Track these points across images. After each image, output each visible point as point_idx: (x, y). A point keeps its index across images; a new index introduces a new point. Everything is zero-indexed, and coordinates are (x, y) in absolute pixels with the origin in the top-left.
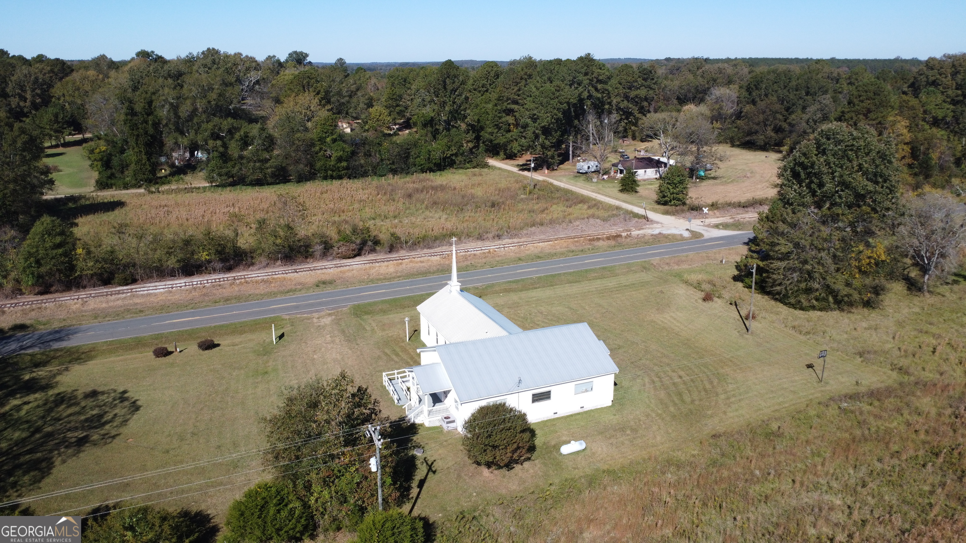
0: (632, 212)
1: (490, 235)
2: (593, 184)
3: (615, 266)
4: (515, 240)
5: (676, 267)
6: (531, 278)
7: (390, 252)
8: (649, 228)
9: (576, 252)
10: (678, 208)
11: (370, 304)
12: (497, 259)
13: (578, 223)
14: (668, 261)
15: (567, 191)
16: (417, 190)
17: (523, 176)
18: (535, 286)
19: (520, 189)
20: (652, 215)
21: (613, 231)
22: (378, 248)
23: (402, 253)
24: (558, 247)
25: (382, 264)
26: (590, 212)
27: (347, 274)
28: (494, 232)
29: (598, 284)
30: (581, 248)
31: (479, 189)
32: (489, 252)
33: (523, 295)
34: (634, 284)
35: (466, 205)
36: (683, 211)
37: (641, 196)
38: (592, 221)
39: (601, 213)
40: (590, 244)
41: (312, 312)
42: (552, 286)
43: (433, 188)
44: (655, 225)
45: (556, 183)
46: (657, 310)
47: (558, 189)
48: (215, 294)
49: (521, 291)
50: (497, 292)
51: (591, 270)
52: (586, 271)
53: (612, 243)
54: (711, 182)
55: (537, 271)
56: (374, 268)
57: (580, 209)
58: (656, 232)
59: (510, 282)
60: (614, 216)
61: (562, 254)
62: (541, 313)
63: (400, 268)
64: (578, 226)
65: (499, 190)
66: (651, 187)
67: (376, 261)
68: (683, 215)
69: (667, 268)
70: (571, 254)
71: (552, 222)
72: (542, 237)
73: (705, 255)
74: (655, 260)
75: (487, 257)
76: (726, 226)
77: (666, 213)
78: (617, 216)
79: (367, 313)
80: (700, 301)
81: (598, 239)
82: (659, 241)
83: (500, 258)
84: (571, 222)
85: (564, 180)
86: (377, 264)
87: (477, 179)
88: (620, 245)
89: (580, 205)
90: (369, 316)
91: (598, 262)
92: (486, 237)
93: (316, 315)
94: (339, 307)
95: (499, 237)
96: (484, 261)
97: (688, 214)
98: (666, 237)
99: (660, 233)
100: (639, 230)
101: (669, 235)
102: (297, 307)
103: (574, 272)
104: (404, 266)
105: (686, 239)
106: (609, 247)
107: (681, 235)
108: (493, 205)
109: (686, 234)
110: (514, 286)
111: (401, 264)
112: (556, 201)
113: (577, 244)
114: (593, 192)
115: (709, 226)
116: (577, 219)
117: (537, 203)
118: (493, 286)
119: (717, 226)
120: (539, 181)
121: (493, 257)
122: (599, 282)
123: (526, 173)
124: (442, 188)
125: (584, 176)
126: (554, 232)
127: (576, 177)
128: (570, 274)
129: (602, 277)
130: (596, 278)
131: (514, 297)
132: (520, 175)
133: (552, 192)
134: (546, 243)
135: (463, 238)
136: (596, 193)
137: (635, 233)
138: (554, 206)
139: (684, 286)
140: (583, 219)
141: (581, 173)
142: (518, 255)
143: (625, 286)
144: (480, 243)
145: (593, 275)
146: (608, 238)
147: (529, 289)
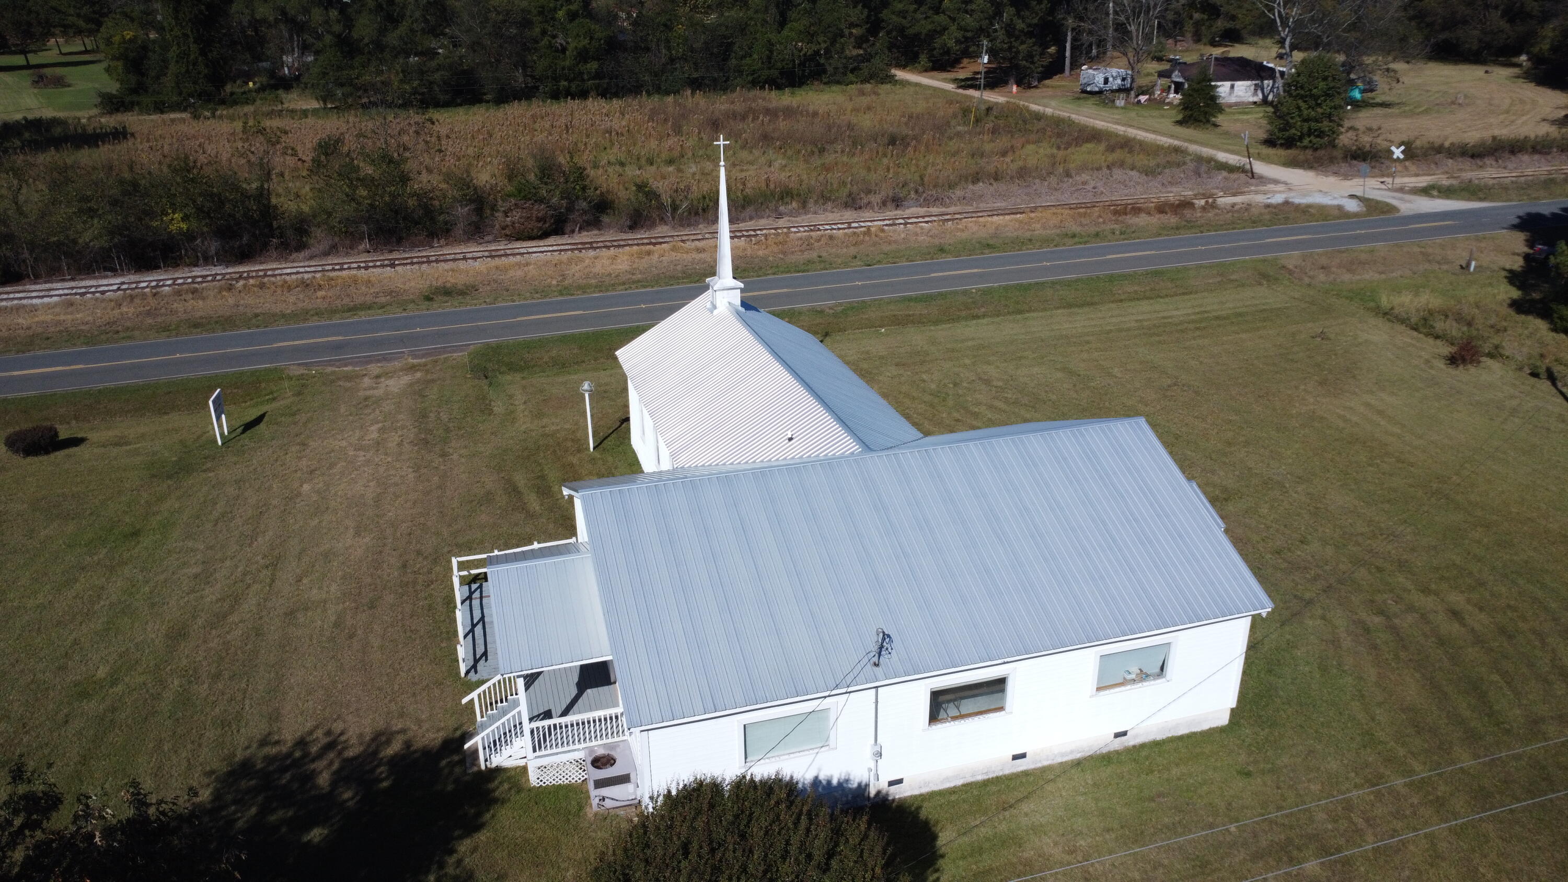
0: (1210, 160)
1: (875, 199)
2: (1115, 111)
3: (1186, 269)
4: (934, 210)
5: (1347, 277)
6: (965, 292)
7: (633, 227)
8: (1257, 192)
9: (1081, 236)
10: (1321, 153)
11: (529, 346)
12: (886, 248)
13: (1085, 177)
14: (1324, 261)
15: (1058, 122)
16: (734, 115)
17: (967, 96)
18: (975, 312)
19: (955, 116)
20: (1260, 168)
21: (1172, 195)
22: (605, 219)
23: (662, 230)
24: (1038, 226)
25: (605, 252)
26: (1112, 157)
27: (511, 273)
28: (886, 191)
29: (1146, 311)
30: (1093, 230)
31: (867, 116)
32: (868, 231)
33: (942, 332)
34: (1241, 315)
35: (832, 142)
36: (1332, 160)
37: (1226, 133)
38: (1118, 173)
39: (1141, 160)
40: (1117, 222)
41: (369, 360)
42: (1020, 312)
43: (767, 111)
44: (1271, 187)
45: (1034, 107)
46: (1322, 383)
47: (1038, 117)
48: (173, 312)
49: (936, 322)
50: (872, 325)
51: (1125, 277)
52: (1111, 279)
53: (1173, 220)
54: (1378, 111)
55: (981, 276)
56: (582, 260)
57: (1089, 153)
58: (1278, 199)
59: (910, 299)
60: (1169, 164)
61: (1046, 241)
62: (987, 382)
63: (643, 263)
64: (1084, 183)
65: (910, 117)
66: (1245, 117)
67: (592, 246)
68: (1335, 168)
69: (1322, 277)
70: (1070, 241)
71: (1023, 174)
72: (1000, 204)
73: (1416, 249)
74: (1291, 259)
75: (863, 242)
76: (1447, 192)
77: (1293, 163)
78: (1178, 165)
79: (513, 368)
80: (1441, 364)
81: (1137, 210)
82: (1287, 219)
83: (894, 247)
84: (1068, 174)
85: (1053, 103)
86: (592, 253)
87: (865, 101)
88: (1190, 225)
89: (1090, 146)
90: (518, 376)
91: (1140, 258)
92: (865, 201)
93: (374, 369)
94: (444, 350)
95: (897, 202)
96: (853, 250)
97: (1344, 167)
98: (1305, 211)
99: (1287, 203)
100: (1234, 195)
101: (1309, 206)
102: (338, 347)
103: (1077, 280)
104: (655, 257)
105: (1356, 215)
106: (1164, 228)
107: (1340, 208)
108: (892, 141)
109: (1352, 206)
110: (918, 309)
111: (649, 253)
112: (1033, 137)
113: (1084, 221)
114: (1118, 124)
115: (1401, 190)
116: (1083, 168)
117: (992, 141)
118: (863, 306)
119: (1425, 191)
120: (997, 103)
121: (874, 244)
122: (1145, 306)
123: (971, 92)
124: (789, 112)
125: (1097, 98)
126: (1027, 194)
127: (1079, 99)
128: (1068, 284)
129: (1154, 295)
130: (1136, 298)
131: (917, 337)
132: (958, 94)
133: (1025, 122)
134: (1007, 217)
135: (811, 204)
136: (1123, 125)
137: (1225, 201)
138: (1031, 148)
139: (1380, 322)
140: (1099, 169)
141: (1091, 93)
142: (937, 241)
143: (1217, 318)
144: (849, 215)
145: (1130, 289)
146: (1161, 209)
147: (957, 319)
